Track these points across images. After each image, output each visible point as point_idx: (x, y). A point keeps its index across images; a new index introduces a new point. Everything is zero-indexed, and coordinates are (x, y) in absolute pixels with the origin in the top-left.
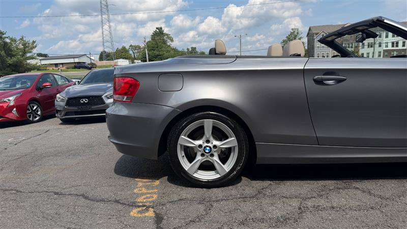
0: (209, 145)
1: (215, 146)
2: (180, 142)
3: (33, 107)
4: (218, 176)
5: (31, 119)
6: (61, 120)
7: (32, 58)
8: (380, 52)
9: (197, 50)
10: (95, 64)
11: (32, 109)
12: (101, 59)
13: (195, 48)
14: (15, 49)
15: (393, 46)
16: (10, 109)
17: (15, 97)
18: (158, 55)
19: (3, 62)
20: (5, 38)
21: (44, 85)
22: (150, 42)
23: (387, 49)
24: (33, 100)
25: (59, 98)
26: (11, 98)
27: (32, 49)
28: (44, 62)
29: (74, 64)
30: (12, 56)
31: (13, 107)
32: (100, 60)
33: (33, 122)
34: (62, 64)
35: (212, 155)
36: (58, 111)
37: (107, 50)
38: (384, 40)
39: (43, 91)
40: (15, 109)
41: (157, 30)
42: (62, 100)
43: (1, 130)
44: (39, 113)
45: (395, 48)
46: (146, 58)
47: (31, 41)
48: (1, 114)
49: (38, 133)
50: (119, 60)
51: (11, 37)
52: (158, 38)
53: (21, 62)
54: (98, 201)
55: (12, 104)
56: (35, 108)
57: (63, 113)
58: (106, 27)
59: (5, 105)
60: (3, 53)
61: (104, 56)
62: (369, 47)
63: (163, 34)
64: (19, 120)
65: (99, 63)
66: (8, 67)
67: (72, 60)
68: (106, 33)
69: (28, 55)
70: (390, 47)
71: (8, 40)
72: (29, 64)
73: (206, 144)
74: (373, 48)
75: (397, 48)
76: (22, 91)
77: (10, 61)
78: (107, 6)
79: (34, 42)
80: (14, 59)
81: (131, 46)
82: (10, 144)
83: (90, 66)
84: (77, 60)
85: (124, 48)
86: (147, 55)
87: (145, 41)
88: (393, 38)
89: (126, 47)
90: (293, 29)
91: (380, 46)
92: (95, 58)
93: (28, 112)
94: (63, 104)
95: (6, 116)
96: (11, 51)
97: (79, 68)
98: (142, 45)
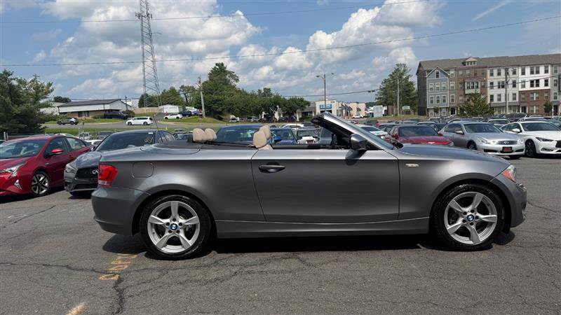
0: (175, 223)
1: (180, 224)
2: (150, 220)
3: (40, 178)
4: (183, 250)
5: (37, 192)
6: (71, 193)
7: (47, 106)
8: (514, 94)
9: (273, 92)
10: (132, 112)
11: (38, 181)
12: (141, 104)
13: (269, 89)
14: (25, 94)
15: (532, 86)
16: (12, 180)
17: (18, 167)
18: (217, 100)
19: (8, 111)
20: (12, 79)
21: (54, 151)
22: (206, 82)
23: (524, 89)
24: (40, 170)
25: (69, 169)
26: (13, 169)
27: (46, 93)
28: (63, 110)
29: (104, 112)
30: (19, 103)
31: (15, 178)
32: (140, 107)
33: (38, 195)
34: (88, 112)
35: (178, 232)
36: (67, 184)
37: (150, 93)
38: (520, 78)
39: (52, 158)
40: (18, 181)
41: (217, 67)
42: (72, 171)
43: (1, 205)
44: (46, 184)
45: (535, 88)
46: (201, 103)
47: (46, 84)
48: (1, 188)
49: (41, 209)
50: (165, 106)
51: (19, 78)
52: (217, 78)
53: (32, 112)
54: (77, 270)
55: (14, 175)
56: (42, 179)
57: (72, 186)
58: (149, 63)
59: (6, 177)
60: (8, 99)
61: (145, 101)
62: (499, 87)
63: (225, 71)
64: (23, 193)
65: (138, 111)
66: (14, 117)
67: (101, 107)
68: (149, 70)
69: (42, 101)
70: (528, 88)
71: (15, 83)
72: (42, 114)
73: (173, 222)
74: (504, 90)
75: (538, 88)
76: (27, 160)
77: (17, 110)
78: (150, 34)
79: (50, 85)
80: (23, 107)
81: (182, 87)
82: (10, 221)
83: (125, 115)
84: (107, 107)
85: (173, 90)
86: (202, 100)
87: (200, 82)
88: (532, 75)
89: (176, 89)
90: (398, 65)
91: (514, 86)
92: (133, 103)
93: (33, 183)
94: (73, 175)
95: (8, 189)
96: (19, 96)
97: (110, 117)
98: (197, 87)
